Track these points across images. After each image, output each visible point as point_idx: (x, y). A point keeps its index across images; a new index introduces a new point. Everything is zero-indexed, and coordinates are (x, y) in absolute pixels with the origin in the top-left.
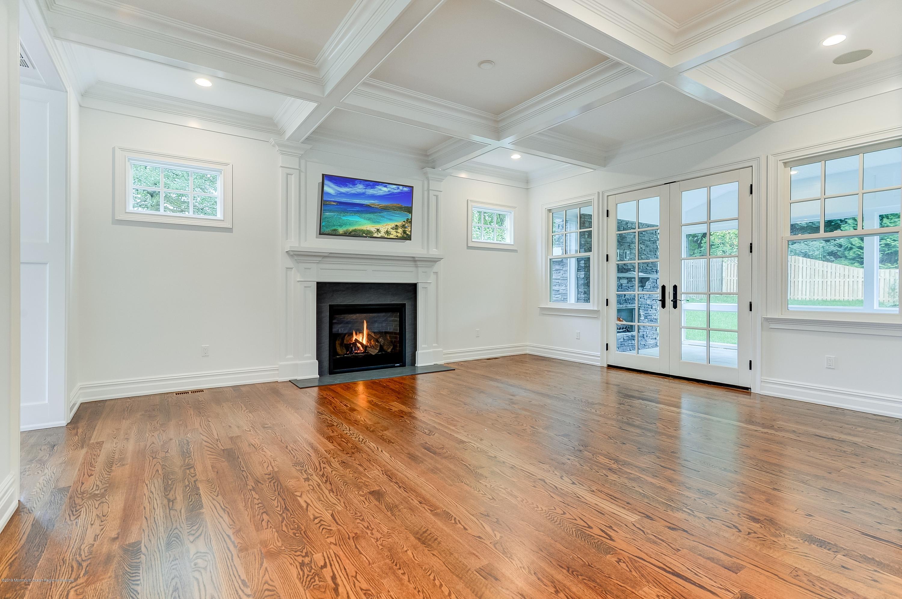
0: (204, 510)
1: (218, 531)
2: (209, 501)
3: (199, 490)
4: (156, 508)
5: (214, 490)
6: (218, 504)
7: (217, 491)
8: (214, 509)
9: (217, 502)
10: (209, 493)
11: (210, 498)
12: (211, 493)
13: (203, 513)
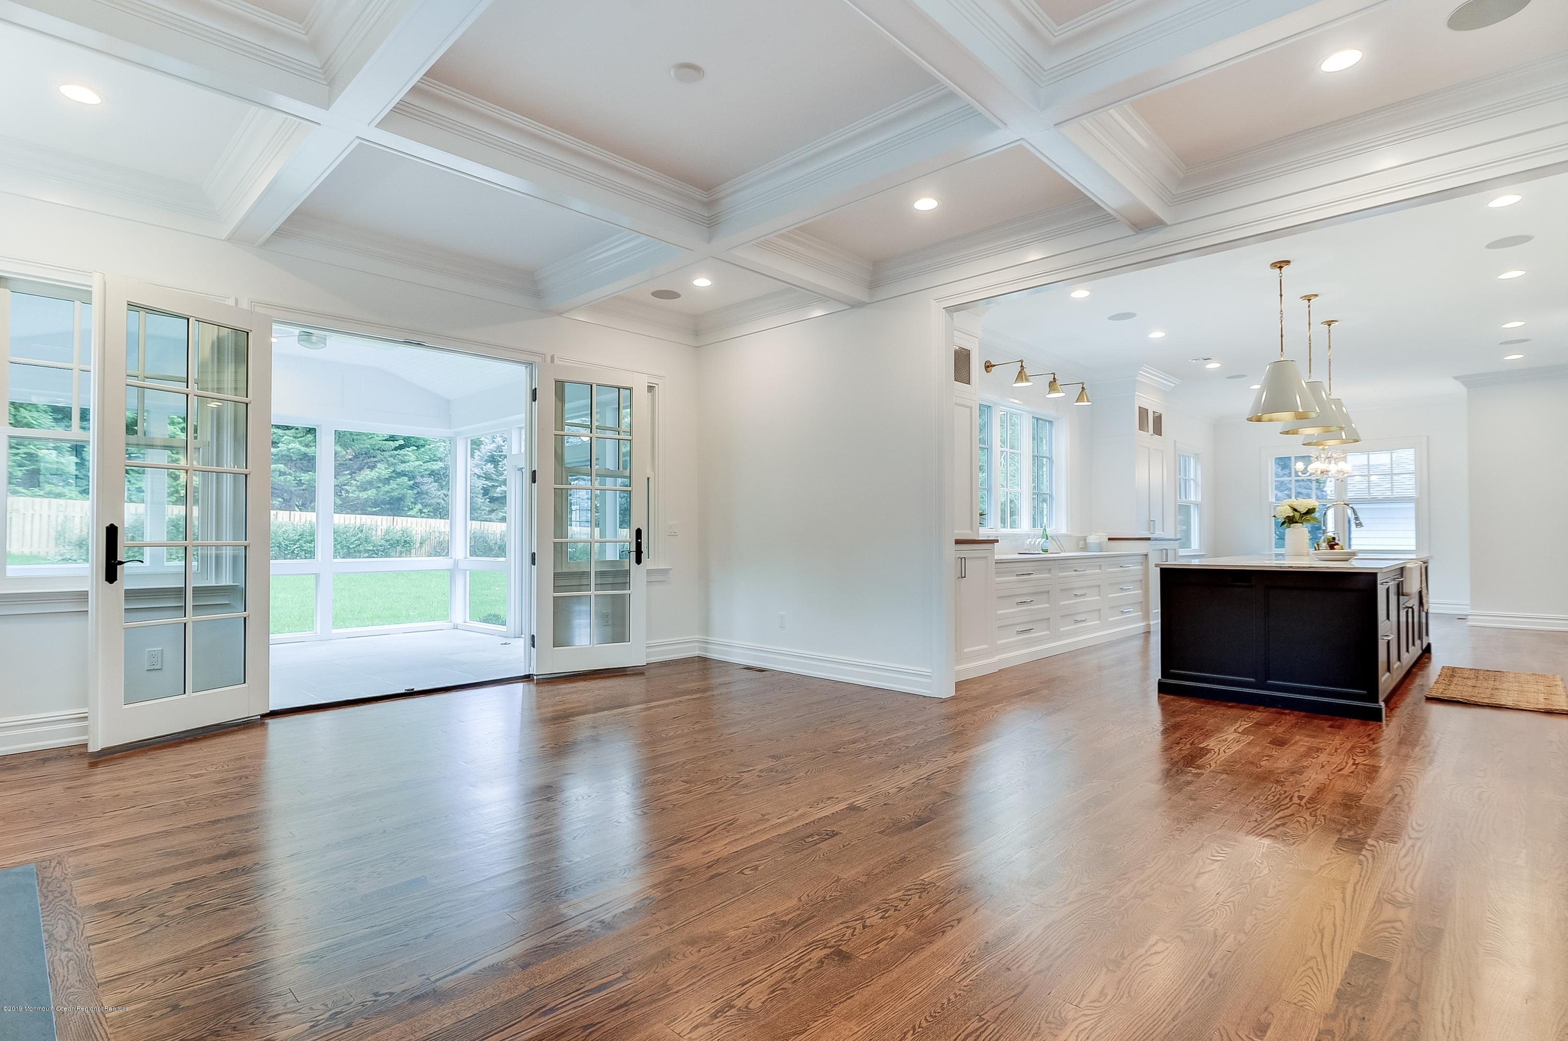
0: (1355, 949)
1: (1354, 912)
2: (1335, 959)
3: (1339, 990)
4: (1447, 1006)
5: (1310, 973)
6: (1324, 945)
7: (1307, 967)
8: (1337, 942)
9: (1322, 949)
10: (1324, 972)
11: (1329, 962)
12: (1319, 970)
13: (1359, 946)
